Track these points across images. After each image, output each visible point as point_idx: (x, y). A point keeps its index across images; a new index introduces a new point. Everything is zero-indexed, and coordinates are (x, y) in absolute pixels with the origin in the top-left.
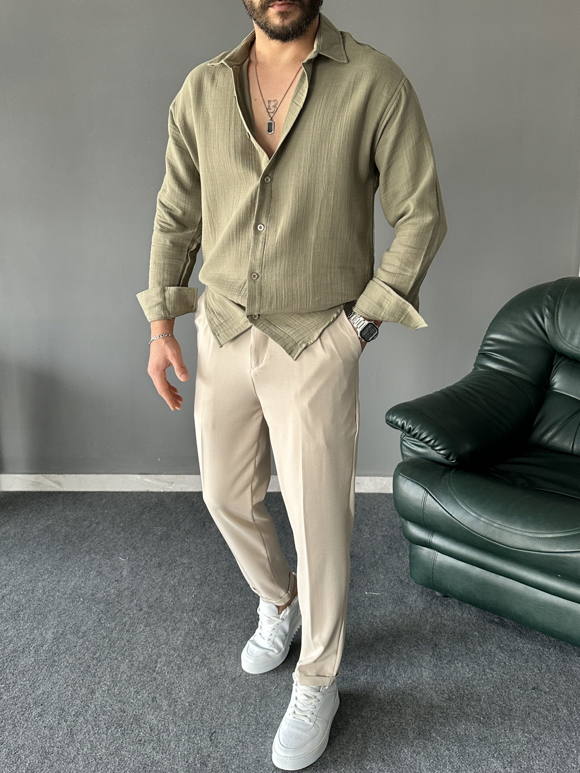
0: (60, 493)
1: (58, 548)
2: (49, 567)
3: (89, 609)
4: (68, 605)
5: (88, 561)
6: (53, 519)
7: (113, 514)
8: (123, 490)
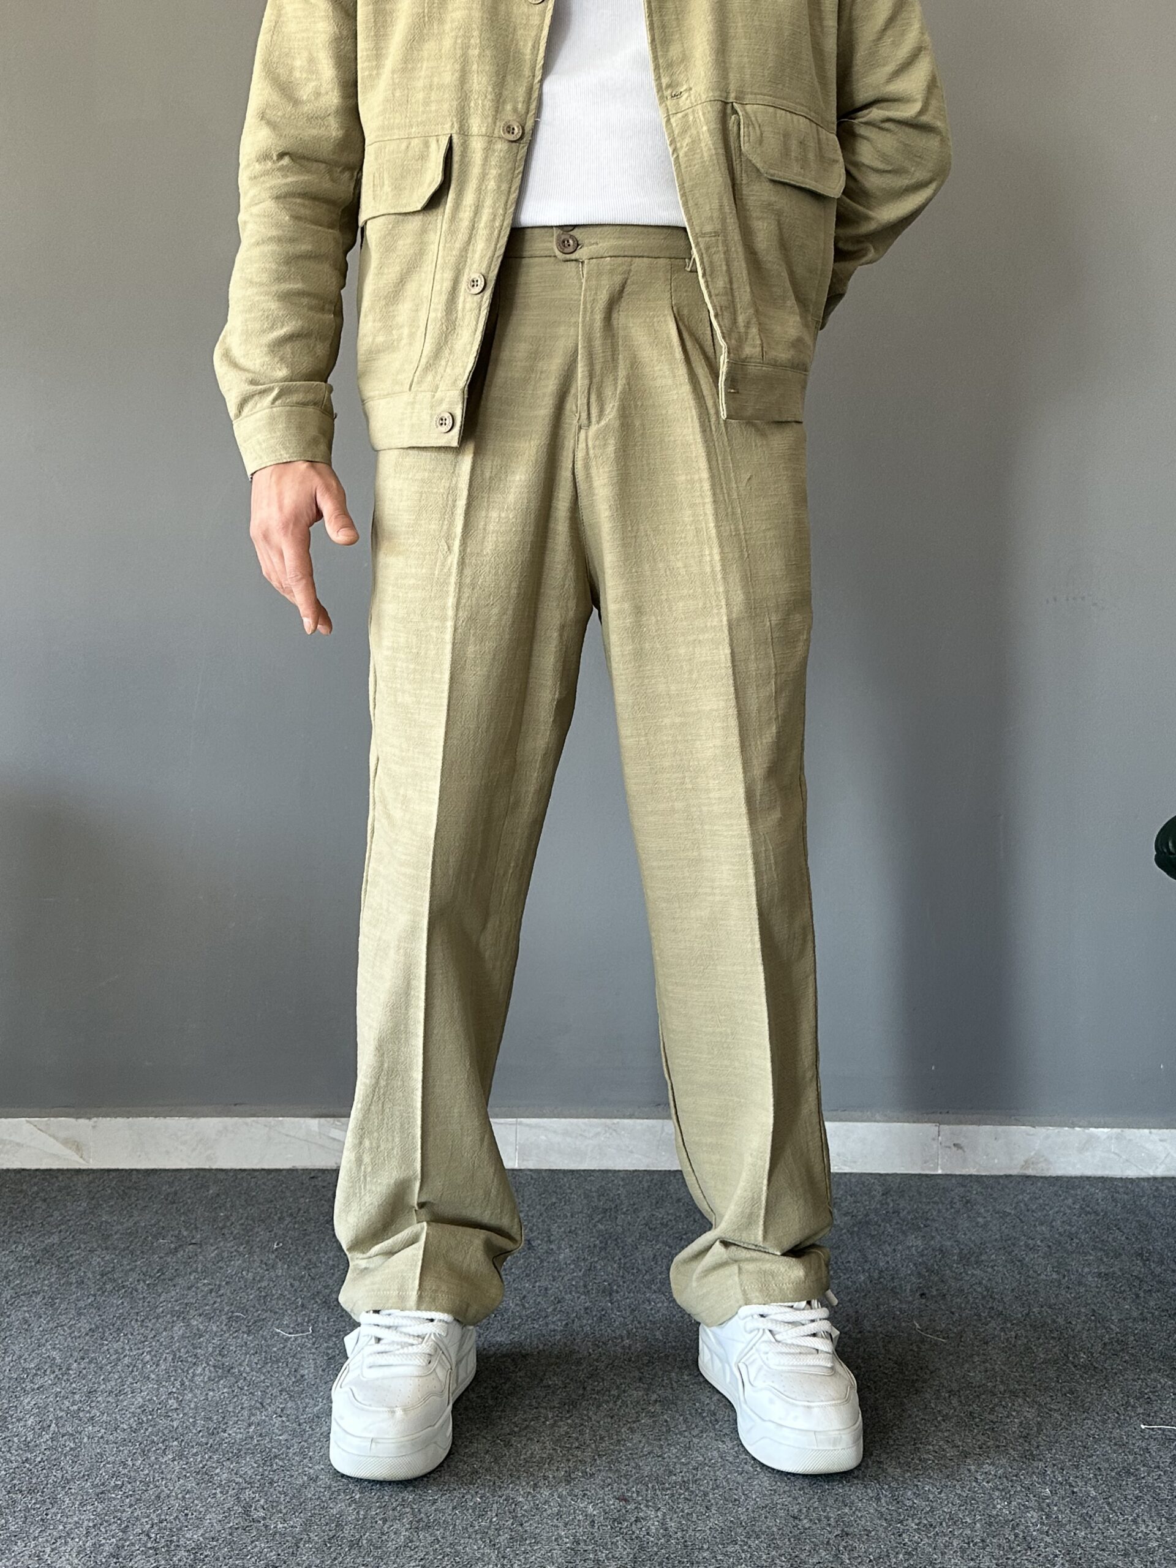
0: (79, 1171)
1: (81, 1304)
2: (54, 1353)
3: (205, 1476)
4: (130, 1463)
5: (183, 1337)
6: (60, 1231)
7: (242, 1221)
8: (266, 1167)
